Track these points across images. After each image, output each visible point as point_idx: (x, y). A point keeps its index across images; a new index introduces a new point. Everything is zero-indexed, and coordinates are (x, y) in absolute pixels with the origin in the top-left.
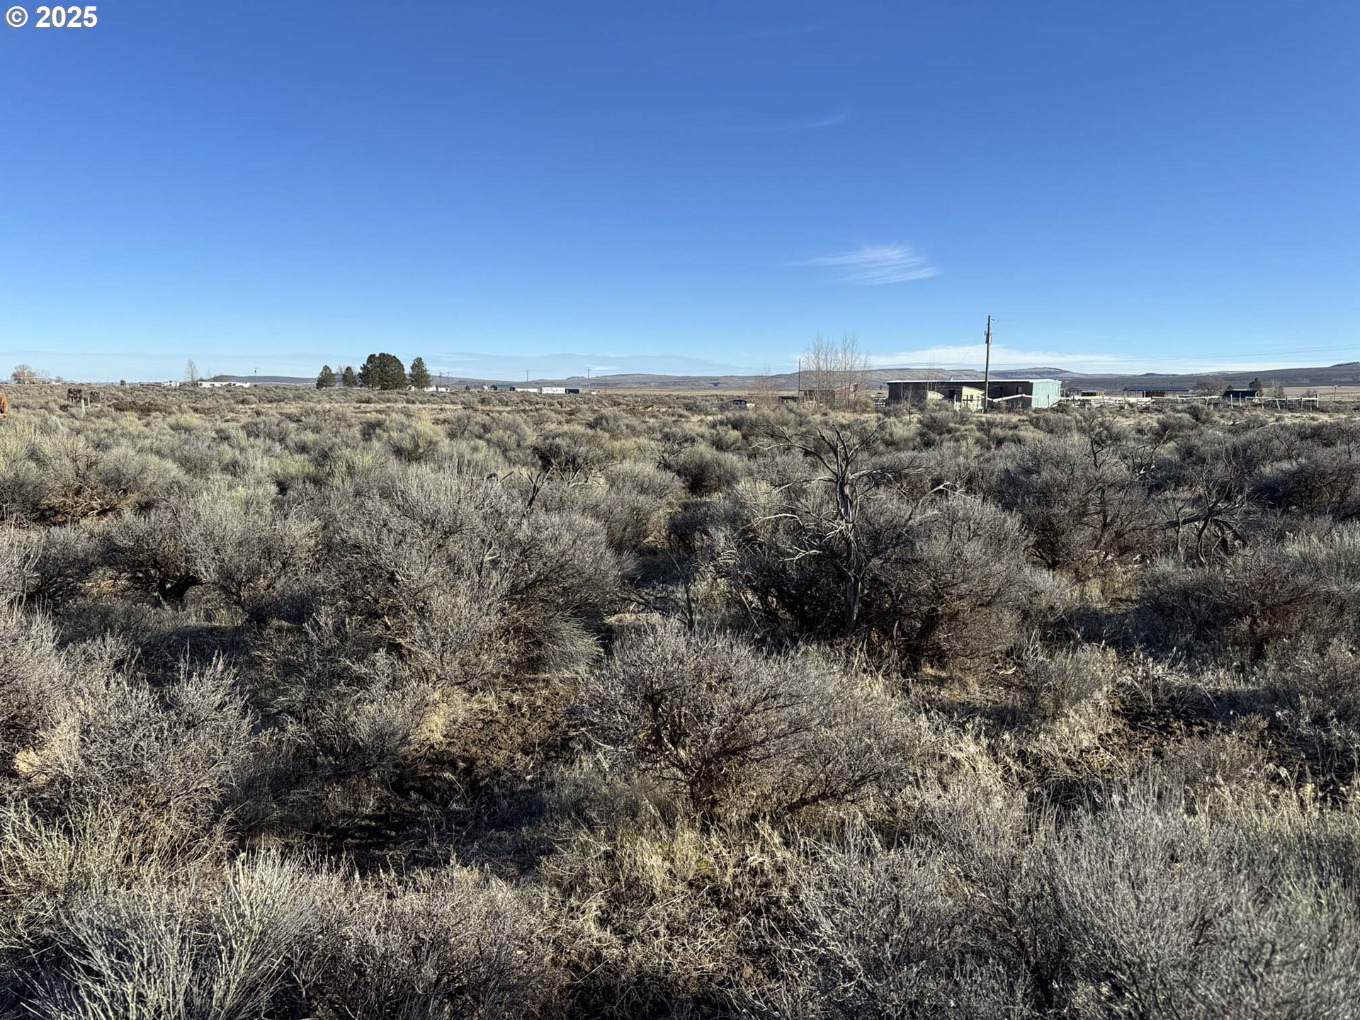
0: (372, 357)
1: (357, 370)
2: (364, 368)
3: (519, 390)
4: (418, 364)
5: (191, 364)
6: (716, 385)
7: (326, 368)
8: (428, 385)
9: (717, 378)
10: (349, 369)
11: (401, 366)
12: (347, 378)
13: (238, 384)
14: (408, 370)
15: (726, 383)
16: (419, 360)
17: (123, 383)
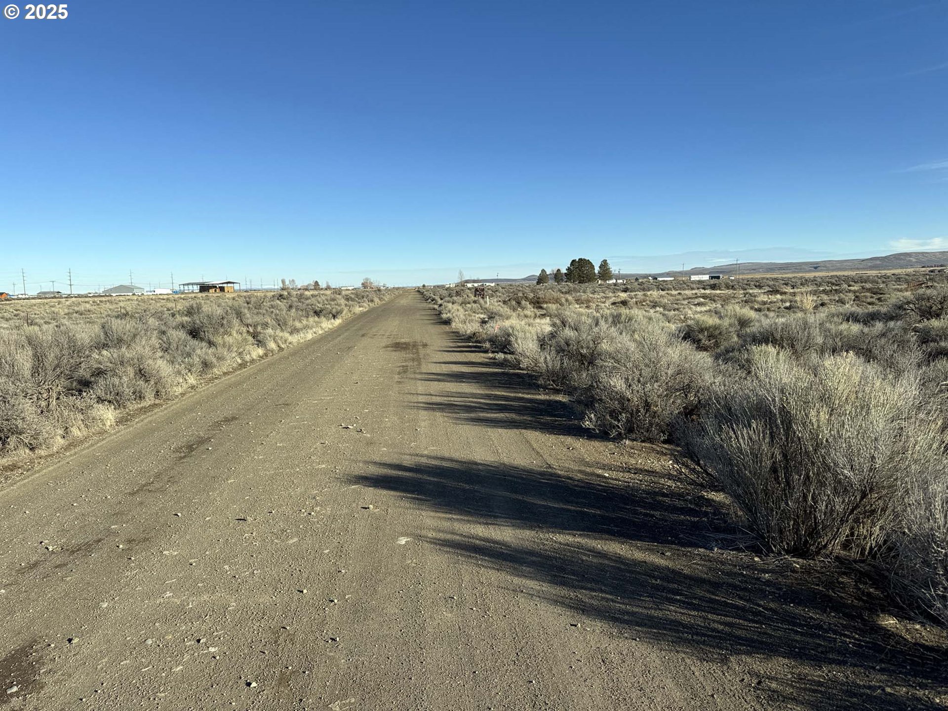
0: (574, 261)
1: (564, 271)
2: (568, 269)
3: (660, 279)
4: (604, 265)
5: (461, 273)
6: (816, 268)
7: (543, 271)
8: (610, 278)
9: (817, 263)
10: (559, 270)
11: (592, 267)
12: (557, 276)
13: (488, 284)
14: (597, 270)
15: (825, 267)
16: (605, 261)
17: (424, 286)
